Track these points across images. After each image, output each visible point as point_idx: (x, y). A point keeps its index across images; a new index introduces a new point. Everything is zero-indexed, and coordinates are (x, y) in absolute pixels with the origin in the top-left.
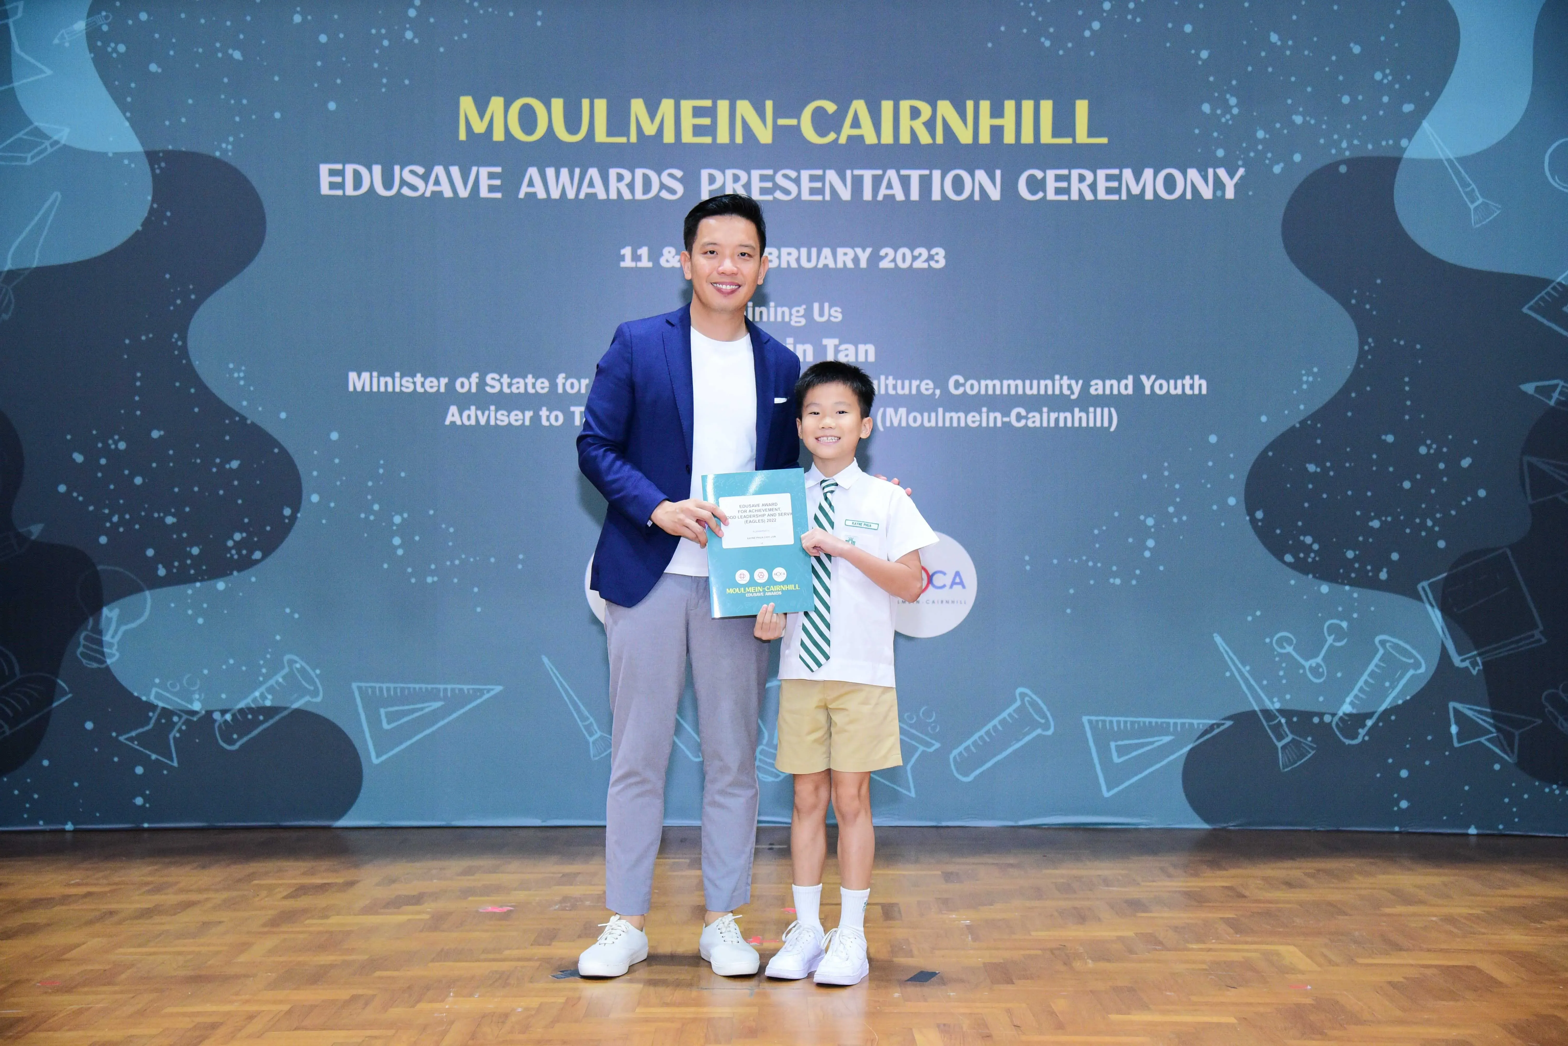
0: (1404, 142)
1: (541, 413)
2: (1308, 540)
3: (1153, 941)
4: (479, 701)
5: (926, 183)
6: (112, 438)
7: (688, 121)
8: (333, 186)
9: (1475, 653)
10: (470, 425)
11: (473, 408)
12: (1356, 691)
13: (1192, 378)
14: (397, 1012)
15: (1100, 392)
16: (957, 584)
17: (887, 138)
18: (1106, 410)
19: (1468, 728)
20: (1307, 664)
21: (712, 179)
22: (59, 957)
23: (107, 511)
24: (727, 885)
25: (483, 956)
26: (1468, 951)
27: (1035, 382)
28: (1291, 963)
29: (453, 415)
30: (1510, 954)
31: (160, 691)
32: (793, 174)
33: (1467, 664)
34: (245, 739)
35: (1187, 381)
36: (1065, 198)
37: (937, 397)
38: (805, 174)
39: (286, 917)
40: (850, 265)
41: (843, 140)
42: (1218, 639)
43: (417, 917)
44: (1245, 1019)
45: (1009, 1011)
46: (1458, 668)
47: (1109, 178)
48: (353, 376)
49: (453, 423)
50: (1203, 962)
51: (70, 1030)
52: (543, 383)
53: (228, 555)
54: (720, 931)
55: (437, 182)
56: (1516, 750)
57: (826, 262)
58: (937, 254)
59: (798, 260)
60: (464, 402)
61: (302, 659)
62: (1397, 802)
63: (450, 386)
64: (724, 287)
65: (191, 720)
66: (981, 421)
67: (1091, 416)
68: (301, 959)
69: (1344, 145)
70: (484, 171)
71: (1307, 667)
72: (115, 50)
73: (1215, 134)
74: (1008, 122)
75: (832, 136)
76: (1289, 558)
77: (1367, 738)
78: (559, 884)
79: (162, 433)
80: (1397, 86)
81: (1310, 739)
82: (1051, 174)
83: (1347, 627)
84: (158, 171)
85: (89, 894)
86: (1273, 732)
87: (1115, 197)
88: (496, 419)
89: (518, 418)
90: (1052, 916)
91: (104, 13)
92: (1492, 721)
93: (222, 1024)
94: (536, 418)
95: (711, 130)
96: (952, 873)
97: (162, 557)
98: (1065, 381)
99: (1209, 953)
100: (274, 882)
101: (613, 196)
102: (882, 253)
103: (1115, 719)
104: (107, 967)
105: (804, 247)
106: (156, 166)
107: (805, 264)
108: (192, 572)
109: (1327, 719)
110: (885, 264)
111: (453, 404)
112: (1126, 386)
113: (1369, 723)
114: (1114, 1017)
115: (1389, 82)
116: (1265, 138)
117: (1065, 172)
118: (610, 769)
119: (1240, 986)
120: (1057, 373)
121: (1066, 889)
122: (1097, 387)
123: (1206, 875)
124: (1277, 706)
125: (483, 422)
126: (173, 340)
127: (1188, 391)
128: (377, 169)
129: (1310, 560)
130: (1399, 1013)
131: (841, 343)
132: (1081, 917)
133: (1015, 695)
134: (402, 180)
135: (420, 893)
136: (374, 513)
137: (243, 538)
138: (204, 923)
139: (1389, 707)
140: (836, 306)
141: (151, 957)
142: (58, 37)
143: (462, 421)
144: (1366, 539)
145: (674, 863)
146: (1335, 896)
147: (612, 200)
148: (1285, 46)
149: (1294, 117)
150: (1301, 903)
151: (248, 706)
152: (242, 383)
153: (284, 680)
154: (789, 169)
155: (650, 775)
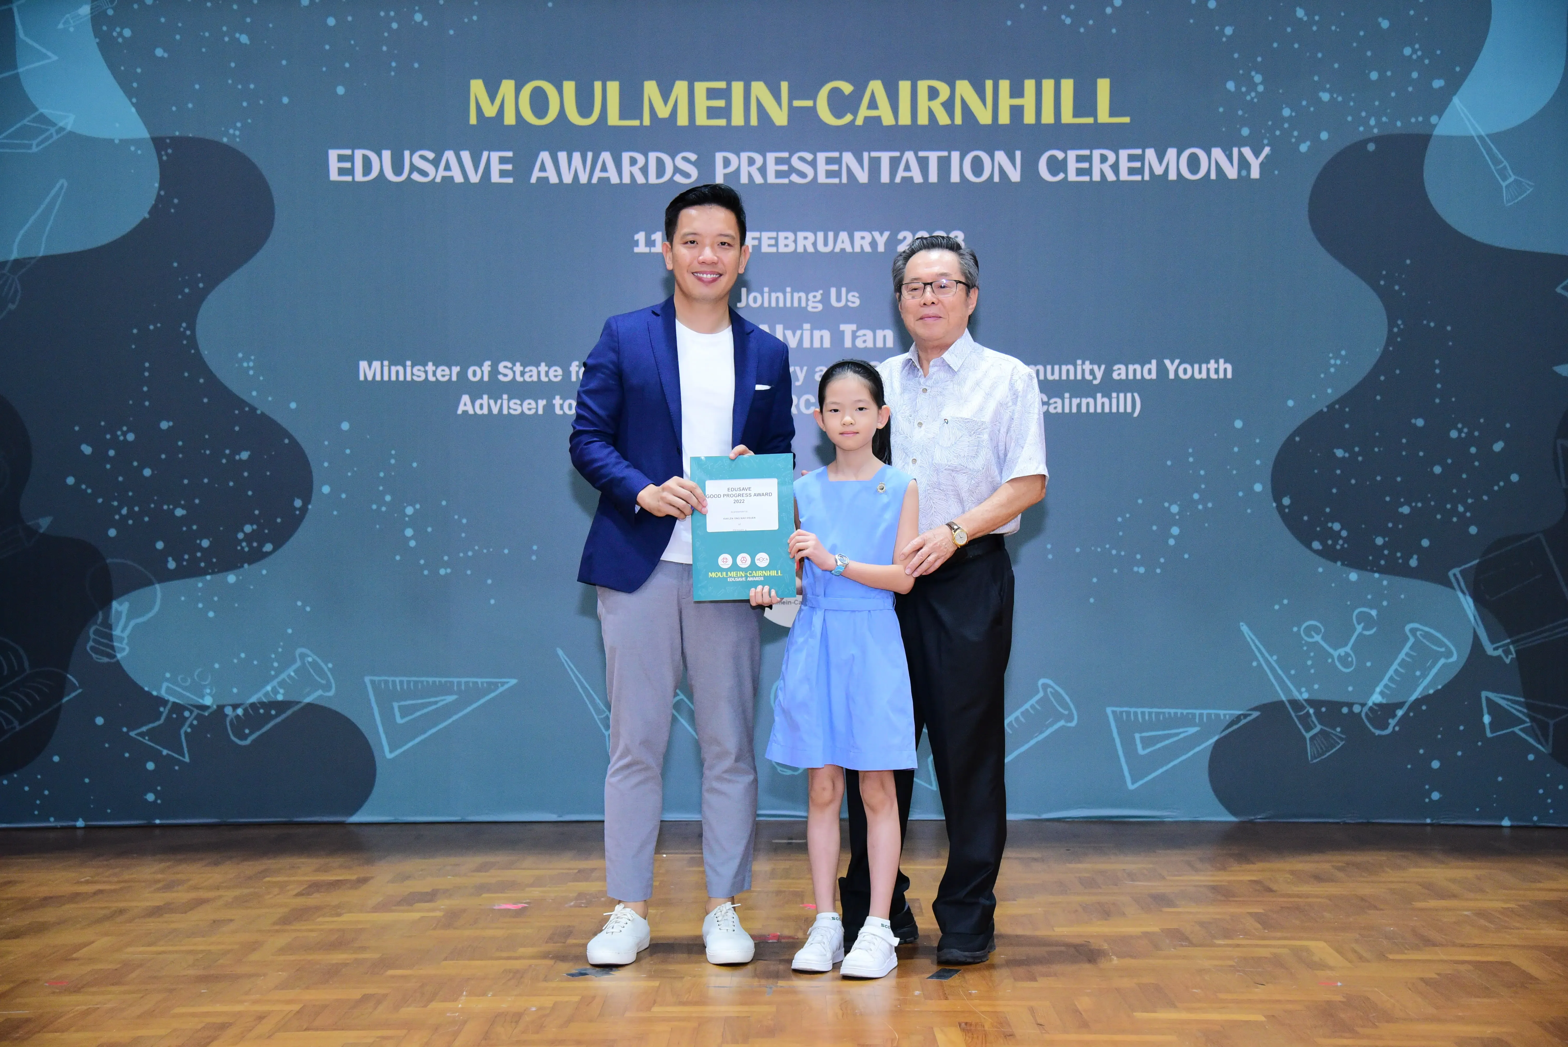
0: (1434, 119)
1: (554, 402)
2: (1337, 526)
3: (1179, 937)
4: (492, 695)
5: (944, 165)
6: (121, 429)
7: (702, 103)
8: (342, 171)
9: (1509, 641)
10: (483, 414)
11: (485, 397)
12: (1386, 680)
13: (1217, 362)
14: (409, 1011)
15: (1123, 377)
17: (905, 119)
18: (1129, 395)
19: (1501, 717)
20: (1335, 654)
21: (727, 163)
22: (66, 957)
23: (115, 503)
25: (497, 954)
26: (1502, 947)
27: (1057, 367)
28: (1321, 959)
29: (465, 404)
30: (1544, 949)
31: (170, 685)
32: (809, 156)
33: (1499, 652)
34: (257, 734)
35: (1212, 365)
36: (1086, 179)
38: (821, 157)
39: (299, 915)
40: (868, 249)
41: (859, 122)
42: (1244, 628)
43: (431, 914)
44: (1273, 1016)
45: (1032, 1010)
46: (1491, 657)
47: (1131, 158)
48: (363, 364)
49: (465, 412)
50: (1231, 958)
51: (77, 1031)
52: (556, 371)
53: (239, 548)
54: (716, 920)
55: (448, 168)
56: (1551, 739)
57: (843, 246)
59: (815, 244)
60: (476, 391)
61: (314, 653)
62: (1428, 794)
63: (462, 375)
64: (705, 276)
65: (202, 715)
67: (1114, 401)
68: (310, 957)
69: (1372, 122)
70: (495, 156)
71: (1336, 656)
72: (120, 34)
73: (1240, 113)
74: (1028, 102)
75: (849, 118)
76: (1316, 545)
77: (1397, 729)
78: (576, 879)
79: (171, 424)
80: (1427, 61)
81: (1338, 729)
82: (1072, 155)
83: (1377, 615)
84: (165, 158)
85: (101, 892)
86: (1300, 722)
87: (1138, 178)
88: (509, 408)
89: (531, 407)
90: (1076, 911)
92: (1525, 711)
93: (230, 1024)
94: (550, 407)
95: (725, 112)
97: (172, 550)
98: (1088, 366)
99: (1238, 949)
100: (286, 879)
101: (626, 180)
102: (900, 236)
103: (1139, 710)
104: (117, 966)
105: (820, 231)
106: (163, 153)
107: (821, 248)
108: (202, 564)
109: (1357, 709)
111: (466, 394)
112: (1149, 371)
113: (1400, 713)
114: (1138, 1015)
115: (1418, 57)
116: (1291, 116)
117: (1086, 152)
118: (608, 761)
119: (1268, 983)
120: (1079, 358)
121: (1089, 883)
122: (1120, 372)
123: (1233, 869)
124: (1306, 696)
125: (495, 411)
126: (182, 329)
127: (1213, 376)
128: (387, 154)
129: (1338, 547)
130: (1432, 1011)
131: (859, 329)
132: (1106, 912)
133: (1037, 686)
134: (412, 164)
135: (433, 890)
136: (385, 503)
137: (253, 530)
138: (214, 922)
139: (1420, 697)
140: (854, 291)
141: (160, 956)
142: (63, 21)
143: (474, 410)
144: (1395, 526)
145: (692, 858)
146: (1366, 890)
147: (626, 185)
148: (1311, 21)
149: (1321, 94)
150: (1330, 898)
151: (260, 700)
152: (252, 372)
153: (295, 674)
154: (805, 151)
155: (650, 762)
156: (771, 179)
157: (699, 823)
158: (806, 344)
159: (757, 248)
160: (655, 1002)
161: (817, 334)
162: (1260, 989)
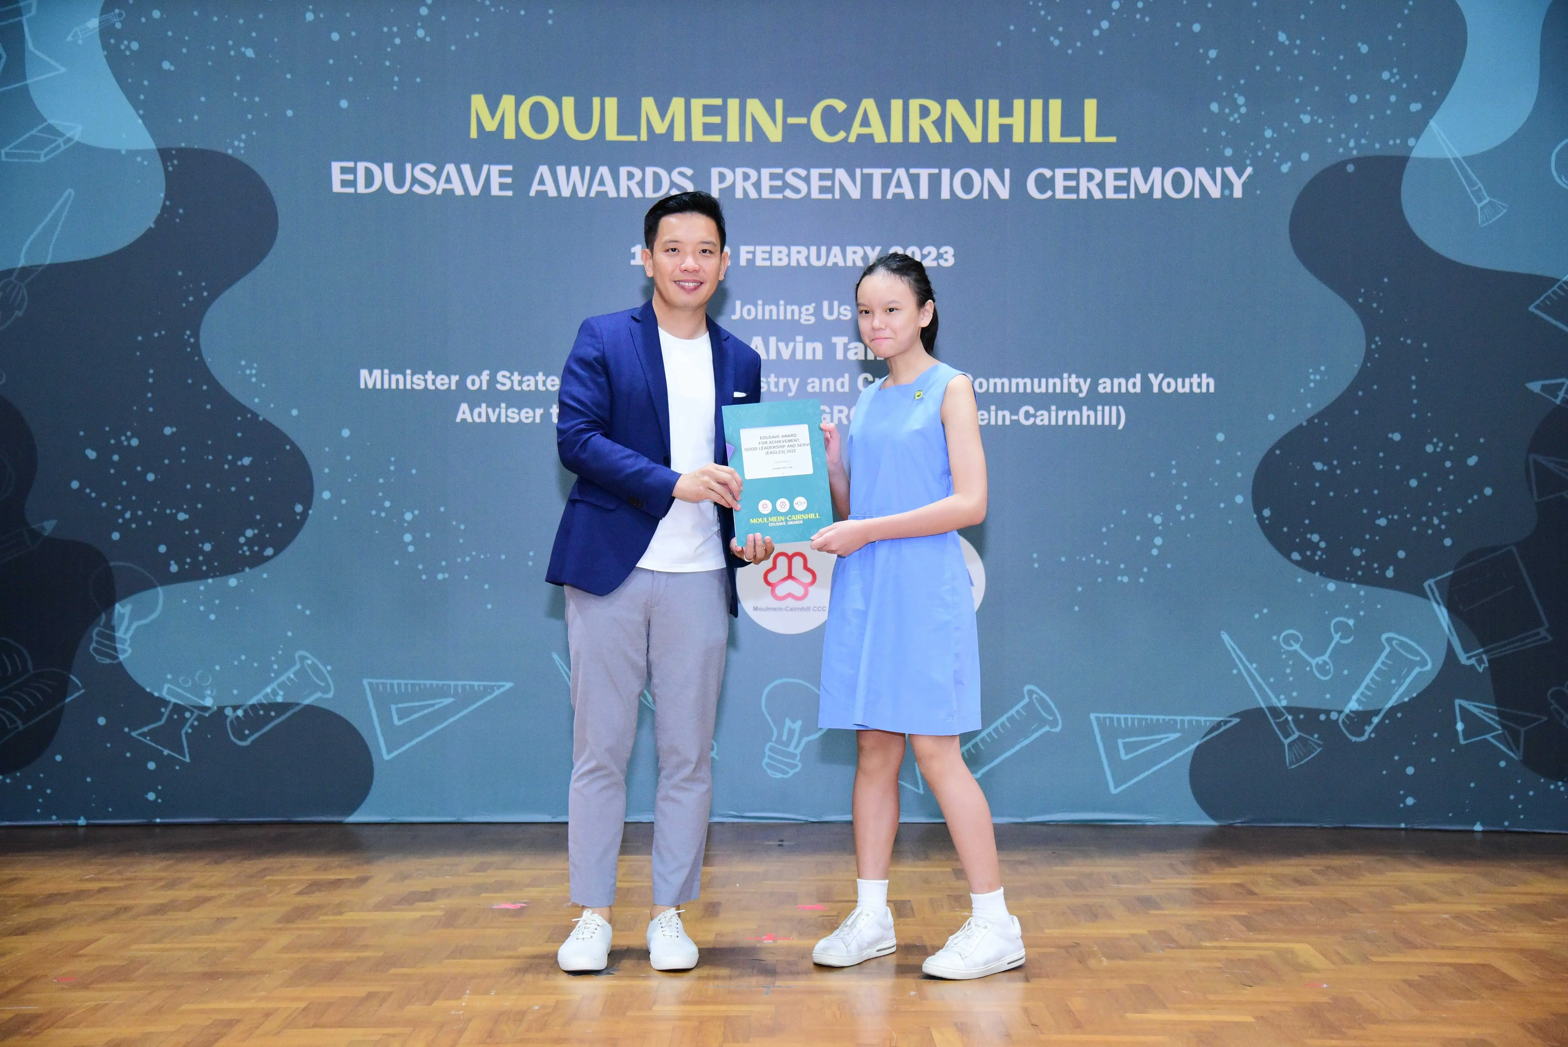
0: (1411, 142)
2: (1315, 538)
3: (1167, 940)
4: (488, 698)
5: (935, 182)
6: (126, 435)
7: (698, 120)
8: (344, 183)
9: (1481, 650)
10: (481, 422)
11: (484, 406)
12: (1362, 688)
13: (1200, 376)
14: (414, 1009)
15: (1108, 390)
17: (897, 137)
18: (1114, 409)
19: (1474, 725)
20: (1313, 662)
21: (722, 178)
22: (74, 953)
23: (119, 507)
24: (676, 879)
25: (498, 953)
26: (1481, 949)
27: (1043, 381)
28: (1305, 961)
29: (464, 413)
30: (1522, 951)
31: (171, 686)
32: (803, 173)
33: (1473, 661)
34: (257, 735)
35: (1195, 379)
36: (1073, 196)
38: (815, 173)
39: (301, 913)
41: (852, 139)
42: (1225, 637)
43: (431, 913)
44: (1262, 1017)
45: (1026, 1010)
46: (1464, 666)
47: (1117, 177)
48: (364, 373)
49: (464, 421)
50: (1218, 960)
51: (87, 1027)
53: (240, 552)
54: (661, 926)
55: (448, 180)
56: (1522, 746)
57: (835, 260)
58: (946, 252)
59: (807, 258)
60: (475, 399)
61: (313, 656)
62: (1403, 799)
63: (461, 383)
64: (687, 284)
65: (203, 716)
67: (1100, 414)
68: (316, 956)
69: (1352, 144)
70: (495, 169)
71: (1314, 665)
72: (128, 47)
73: (1223, 133)
74: (1017, 121)
75: (842, 135)
76: (1296, 556)
77: (1373, 735)
79: (174, 429)
80: (1404, 86)
81: (1316, 736)
82: (1059, 173)
83: (1354, 625)
84: (170, 169)
85: (105, 889)
86: (1280, 729)
87: (1124, 196)
88: (507, 416)
89: (529, 416)
90: (1064, 913)
91: (117, 11)
92: (1497, 718)
93: (237, 1021)
94: (547, 416)
95: (721, 128)
97: (173, 554)
98: (1074, 379)
99: (1225, 951)
100: (287, 878)
101: (624, 194)
103: (1122, 716)
104: (124, 963)
105: (813, 245)
106: (169, 164)
107: (814, 262)
108: (204, 568)
109: (1334, 716)
111: (464, 402)
112: (1134, 385)
113: (1376, 720)
114: (1130, 1015)
115: (1397, 81)
116: (1273, 137)
117: (1074, 171)
118: (572, 766)
119: (1256, 984)
120: (1066, 372)
121: (1076, 886)
122: (1105, 386)
123: (1214, 872)
124: (1284, 703)
125: (493, 419)
126: (186, 337)
127: (1196, 390)
128: (389, 167)
129: (1317, 558)
130: (1416, 1012)
131: (850, 342)
132: (1093, 914)
133: (1023, 692)
134: (413, 177)
135: (433, 889)
136: (384, 509)
137: (255, 535)
138: (218, 919)
139: (1395, 705)
140: (846, 304)
141: (166, 953)
142: (71, 34)
143: (473, 419)
144: (1372, 537)
146: (1345, 893)
147: (623, 198)
148: (1293, 45)
149: (1302, 116)
150: (1311, 900)
151: (259, 702)
152: (254, 380)
153: (295, 677)
154: (799, 167)
155: (614, 768)
156: (766, 194)
158: (799, 356)
159: (751, 262)
161: (809, 345)
162: (1248, 991)
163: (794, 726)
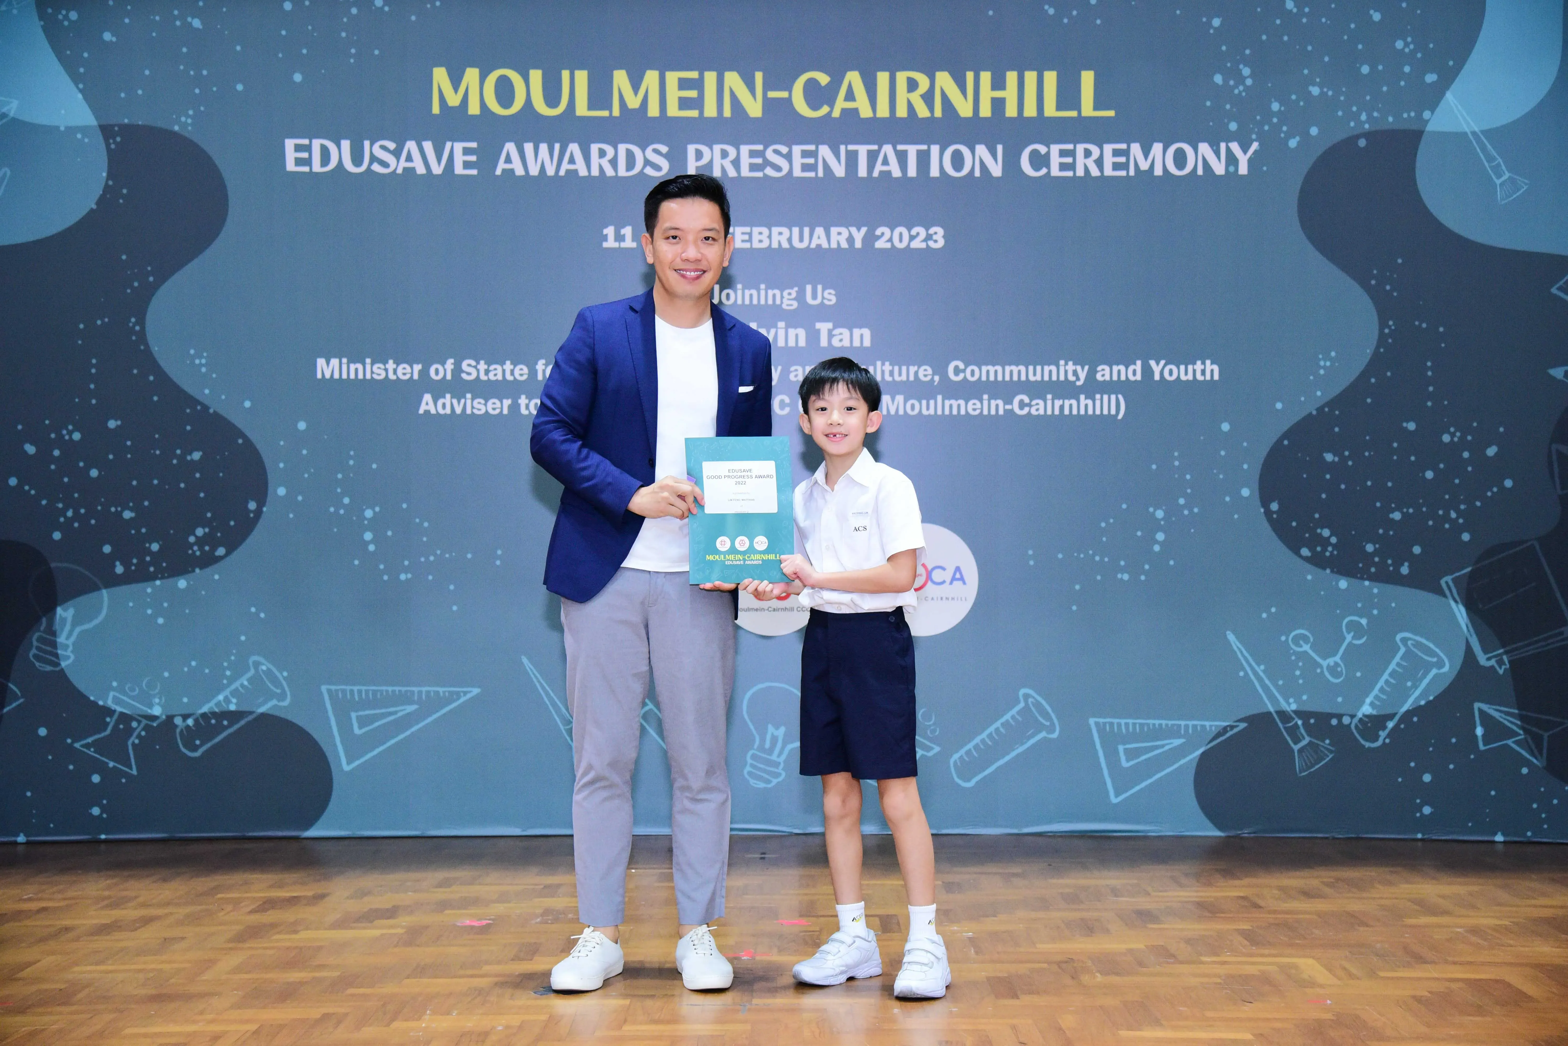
0: (1426, 115)
1: (520, 401)
2: (1326, 533)
3: (1166, 954)
4: (454, 705)
5: (923, 159)
6: (67, 429)
7: (673, 94)
8: (299, 162)
9: (1501, 651)
10: (446, 414)
11: (448, 396)
12: (1376, 691)
13: (1204, 363)
14: (369, 1032)
15: (1107, 378)
16: (958, 579)
17: (883, 111)
18: (1113, 397)
19: (1495, 730)
20: (1325, 663)
21: (699, 155)
22: (12, 975)
23: (60, 505)
24: (702, 896)
25: (462, 972)
26: (1495, 964)
27: (1039, 368)
28: (1309, 976)
29: (427, 404)
30: (1539, 967)
31: (117, 694)
32: (784, 149)
33: (1493, 662)
34: (209, 745)
35: (1199, 366)
36: (1070, 174)
37: (936, 384)
38: (797, 150)
39: (254, 932)
40: (845, 245)
41: (836, 114)
42: (1231, 637)
43: (392, 931)
44: (1261, 1034)
45: (1014, 1028)
46: (1484, 668)
47: (1116, 153)
48: (321, 362)
49: (427, 412)
50: (1218, 976)
52: (521, 369)
53: (190, 552)
54: (692, 943)
55: (409, 158)
56: (1545, 751)
57: (819, 242)
58: (936, 233)
59: (790, 240)
60: (438, 390)
61: (268, 662)
62: (1419, 808)
63: (424, 373)
64: (688, 273)
65: (151, 726)
66: (982, 409)
67: (1098, 403)
68: (269, 976)
69: (1364, 117)
70: (459, 147)
71: (1325, 666)
72: (66, 17)
73: (1228, 107)
74: (1010, 94)
75: (825, 109)
76: (1305, 552)
77: (1387, 741)
78: (541, 895)
79: (119, 423)
80: (1419, 55)
81: (1327, 741)
82: (1055, 149)
83: (1368, 624)
84: (113, 146)
85: (44, 909)
86: (1287, 733)
87: (1123, 173)
88: (473, 407)
89: (495, 407)
90: (1058, 927)
92: (1519, 723)
94: (515, 407)
95: (698, 103)
96: (953, 883)
97: (119, 554)
98: (1071, 367)
99: (1227, 966)
100: (239, 895)
101: (595, 172)
102: (878, 232)
103: (1123, 721)
104: (63, 987)
105: (796, 226)
106: (111, 141)
107: (797, 244)
108: (152, 569)
109: (1346, 720)
110: (880, 244)
111: (428, 392)
112: (1134, 372)
113: (1390, 725)
114: (1124, 1033)
115: (1410, 50)
116: (1280, 110)
117: (1070, 147)
118: (575, 776)
119: (1257, 1000)
120: (1062, 359)
121: (1072, 899)
122: (1104, 373)
124: (1294, 707)
125: (458, 410)
126: (131, 325)
127: (1199, 377)
128: (346, 144)
129: (1328, 554)
130: (1423, 1029)
131: (835, 327)
132: (1089, 928)
133: (1018, 696)
134: (372, 155)
135: (394, 907)
136: (344, 506)
137: (205, 534)
138: (165, 939)
139: (1411, 708)
140: (830, 288)
141: (110, 975)
143: (437, 410)
144: (1386, 531)
145: (661, 873)
146: (1355, 906)
147: (595, 177)
148: (1301, 14)
149: (1311, 88)
150: (1319, 914)
151: (212, 710)
152: (204, 370)
153: (249, 683)
154: (780, 143)
155: (616, 779)
156: (745, 172)
157: (669, 838)
158: (781, 343)
160: (625, 1021)
161: (792, 332)
162: (1247, 1007)
163: (776, 733)
